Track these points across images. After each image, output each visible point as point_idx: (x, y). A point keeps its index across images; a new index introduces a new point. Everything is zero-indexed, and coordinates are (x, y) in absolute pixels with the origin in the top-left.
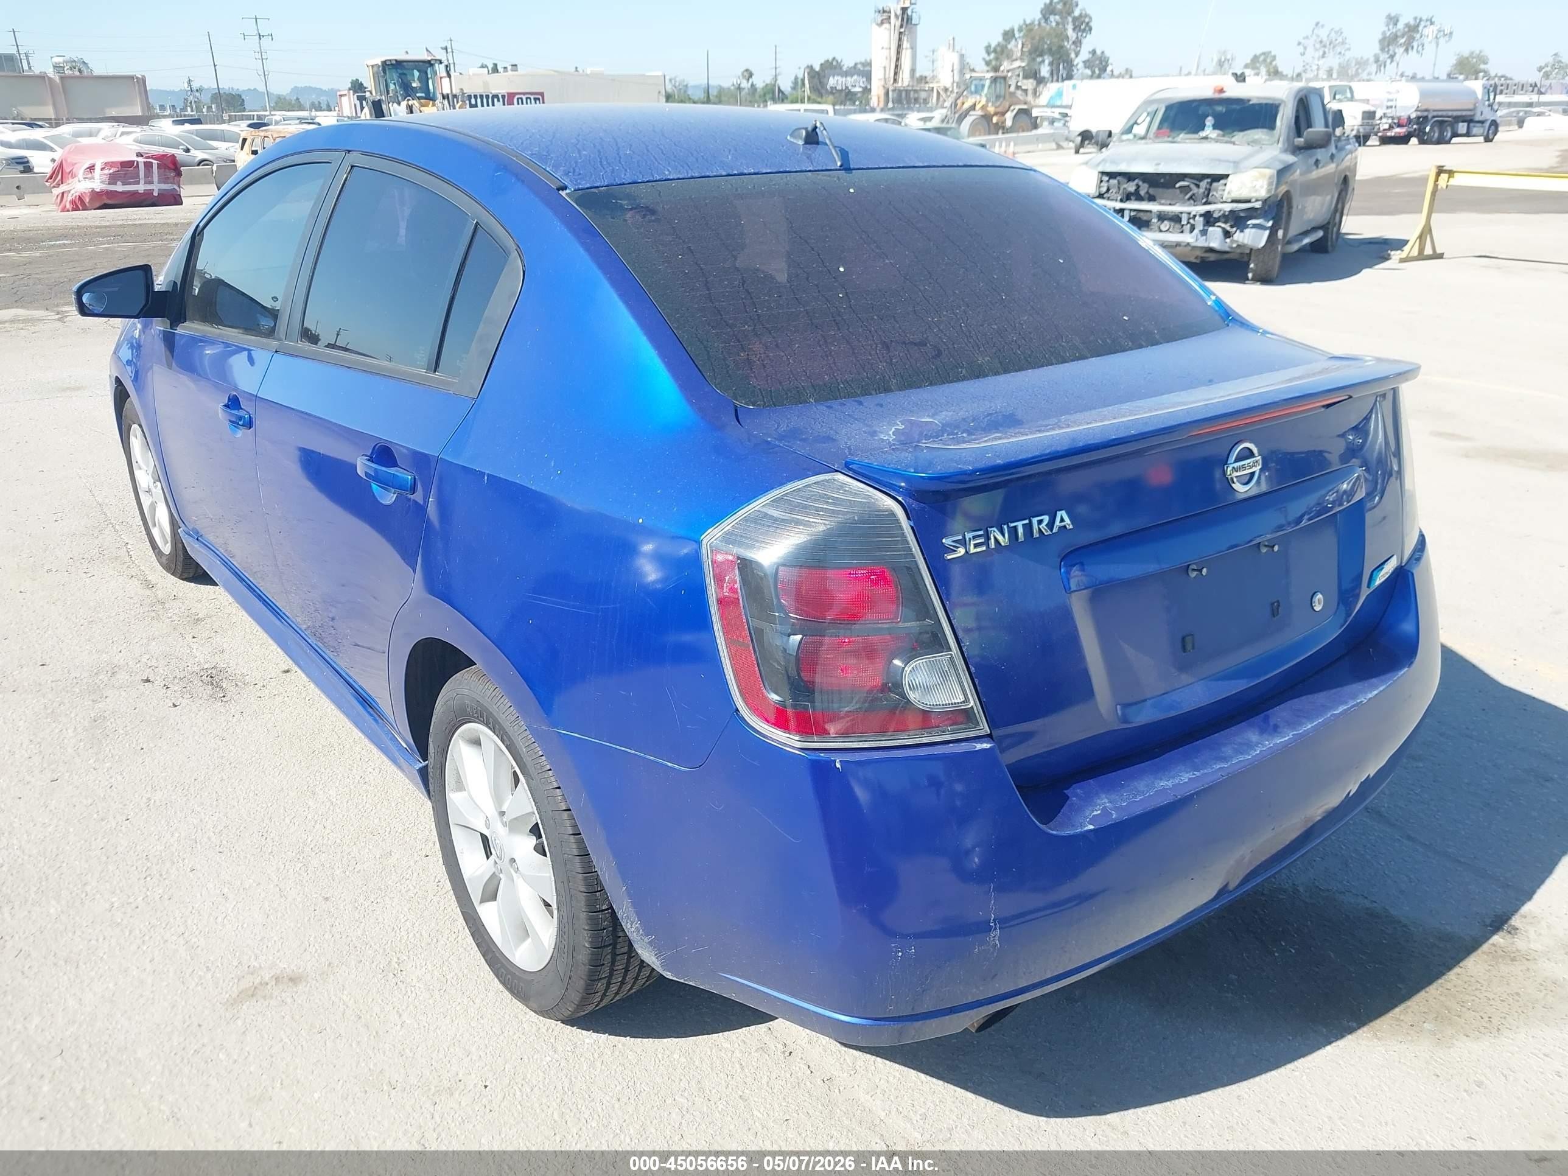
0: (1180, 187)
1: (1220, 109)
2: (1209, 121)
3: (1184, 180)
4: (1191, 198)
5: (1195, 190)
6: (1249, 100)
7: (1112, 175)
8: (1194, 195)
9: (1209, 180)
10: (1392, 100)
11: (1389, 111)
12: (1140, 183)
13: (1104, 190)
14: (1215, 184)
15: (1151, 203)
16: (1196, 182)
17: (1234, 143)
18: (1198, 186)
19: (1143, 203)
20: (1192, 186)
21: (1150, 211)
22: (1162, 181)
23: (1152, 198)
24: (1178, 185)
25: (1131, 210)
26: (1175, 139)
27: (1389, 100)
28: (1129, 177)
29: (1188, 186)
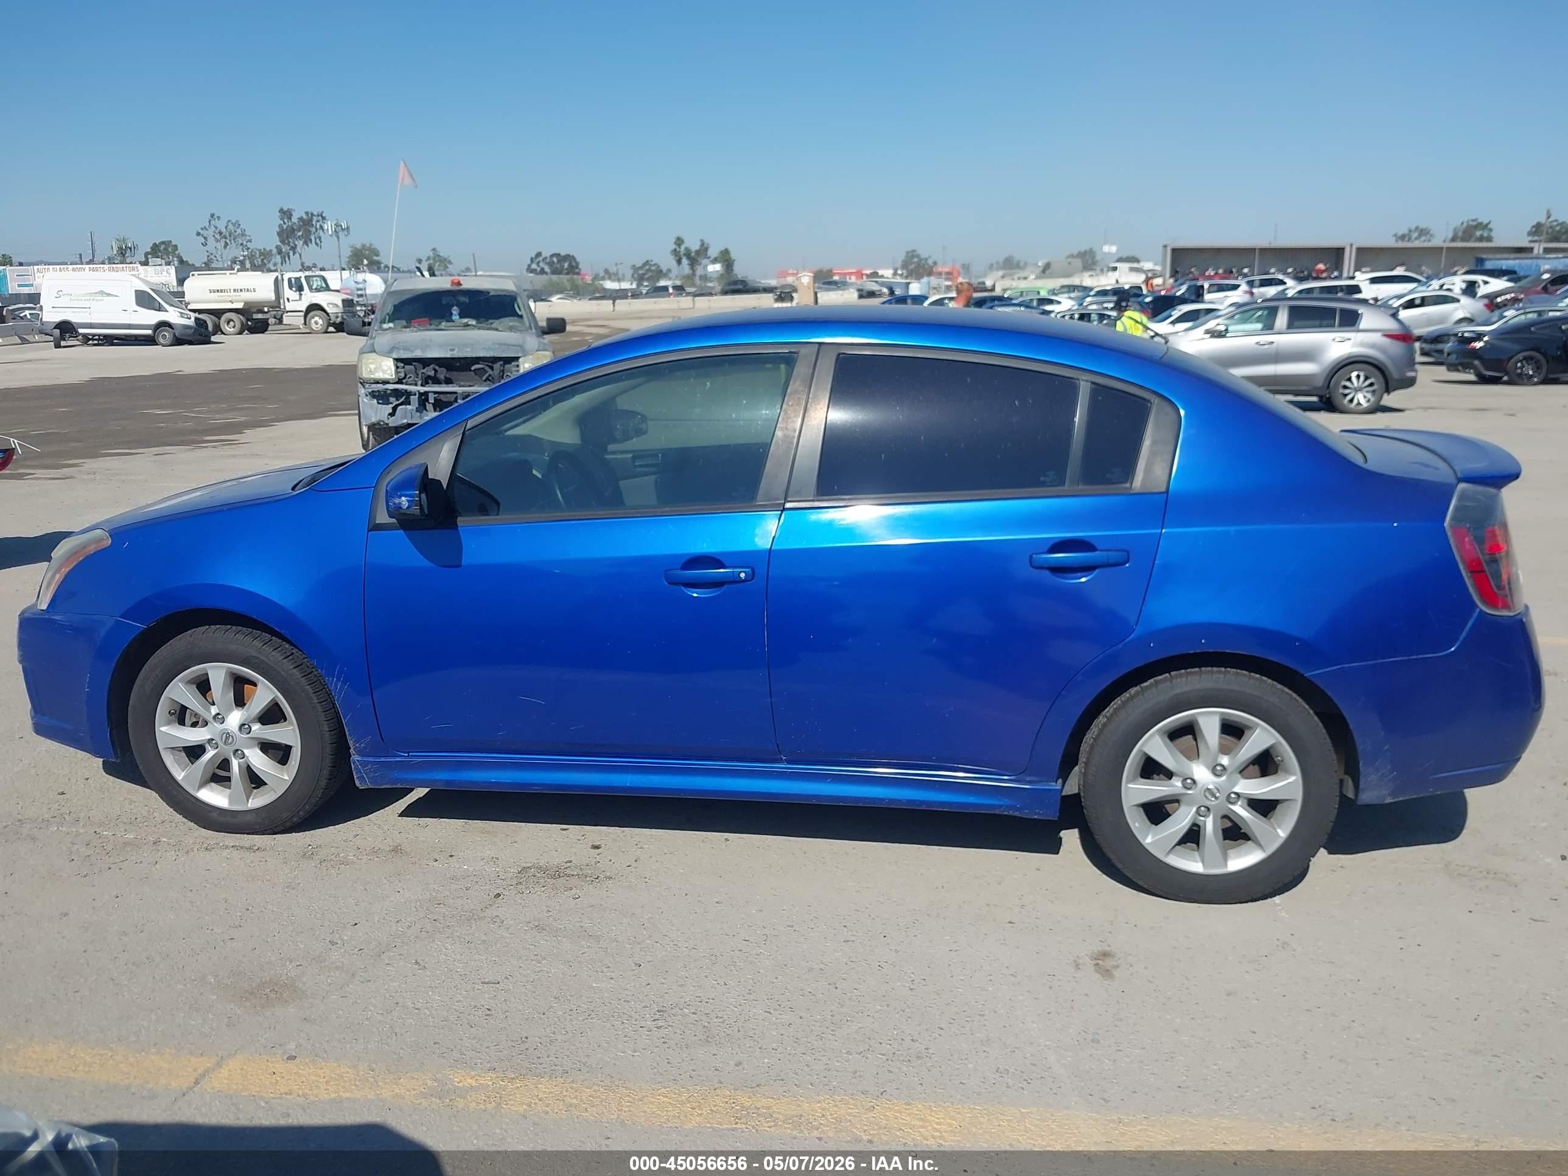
0: (475, 370)
1: (464, 299)
2: (455, 311)
3: (478, 364)
4: (487, 379)
5: (490, 372)
6: (489, 293)
7: (406, 361)
8: (490, 375)
9: (502, 363)
10: (361, 290)
11: (361, 299)
12: (437, 368)
13: (402, 375)
14: (507, 366)
15: (450, 385)
16: (490, 364)
17: (497, 330)
18: (492, 368)
19: (441, 385)
20: (487, 368)
21: (456, 393)
22: (458, 364)
23: (448, 381)
24: (473, 368)
25: (435, 393)
26: (440, 327)
27: (358, 289)
28: (425, 362)
29: (483, 369)
